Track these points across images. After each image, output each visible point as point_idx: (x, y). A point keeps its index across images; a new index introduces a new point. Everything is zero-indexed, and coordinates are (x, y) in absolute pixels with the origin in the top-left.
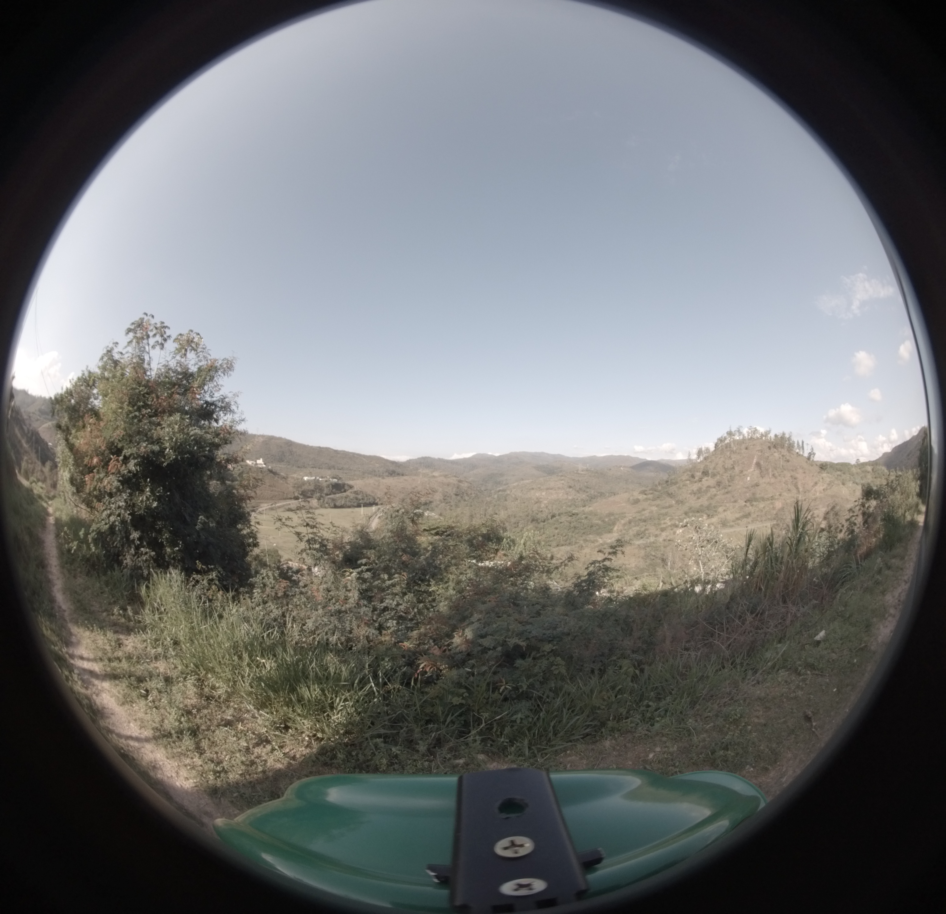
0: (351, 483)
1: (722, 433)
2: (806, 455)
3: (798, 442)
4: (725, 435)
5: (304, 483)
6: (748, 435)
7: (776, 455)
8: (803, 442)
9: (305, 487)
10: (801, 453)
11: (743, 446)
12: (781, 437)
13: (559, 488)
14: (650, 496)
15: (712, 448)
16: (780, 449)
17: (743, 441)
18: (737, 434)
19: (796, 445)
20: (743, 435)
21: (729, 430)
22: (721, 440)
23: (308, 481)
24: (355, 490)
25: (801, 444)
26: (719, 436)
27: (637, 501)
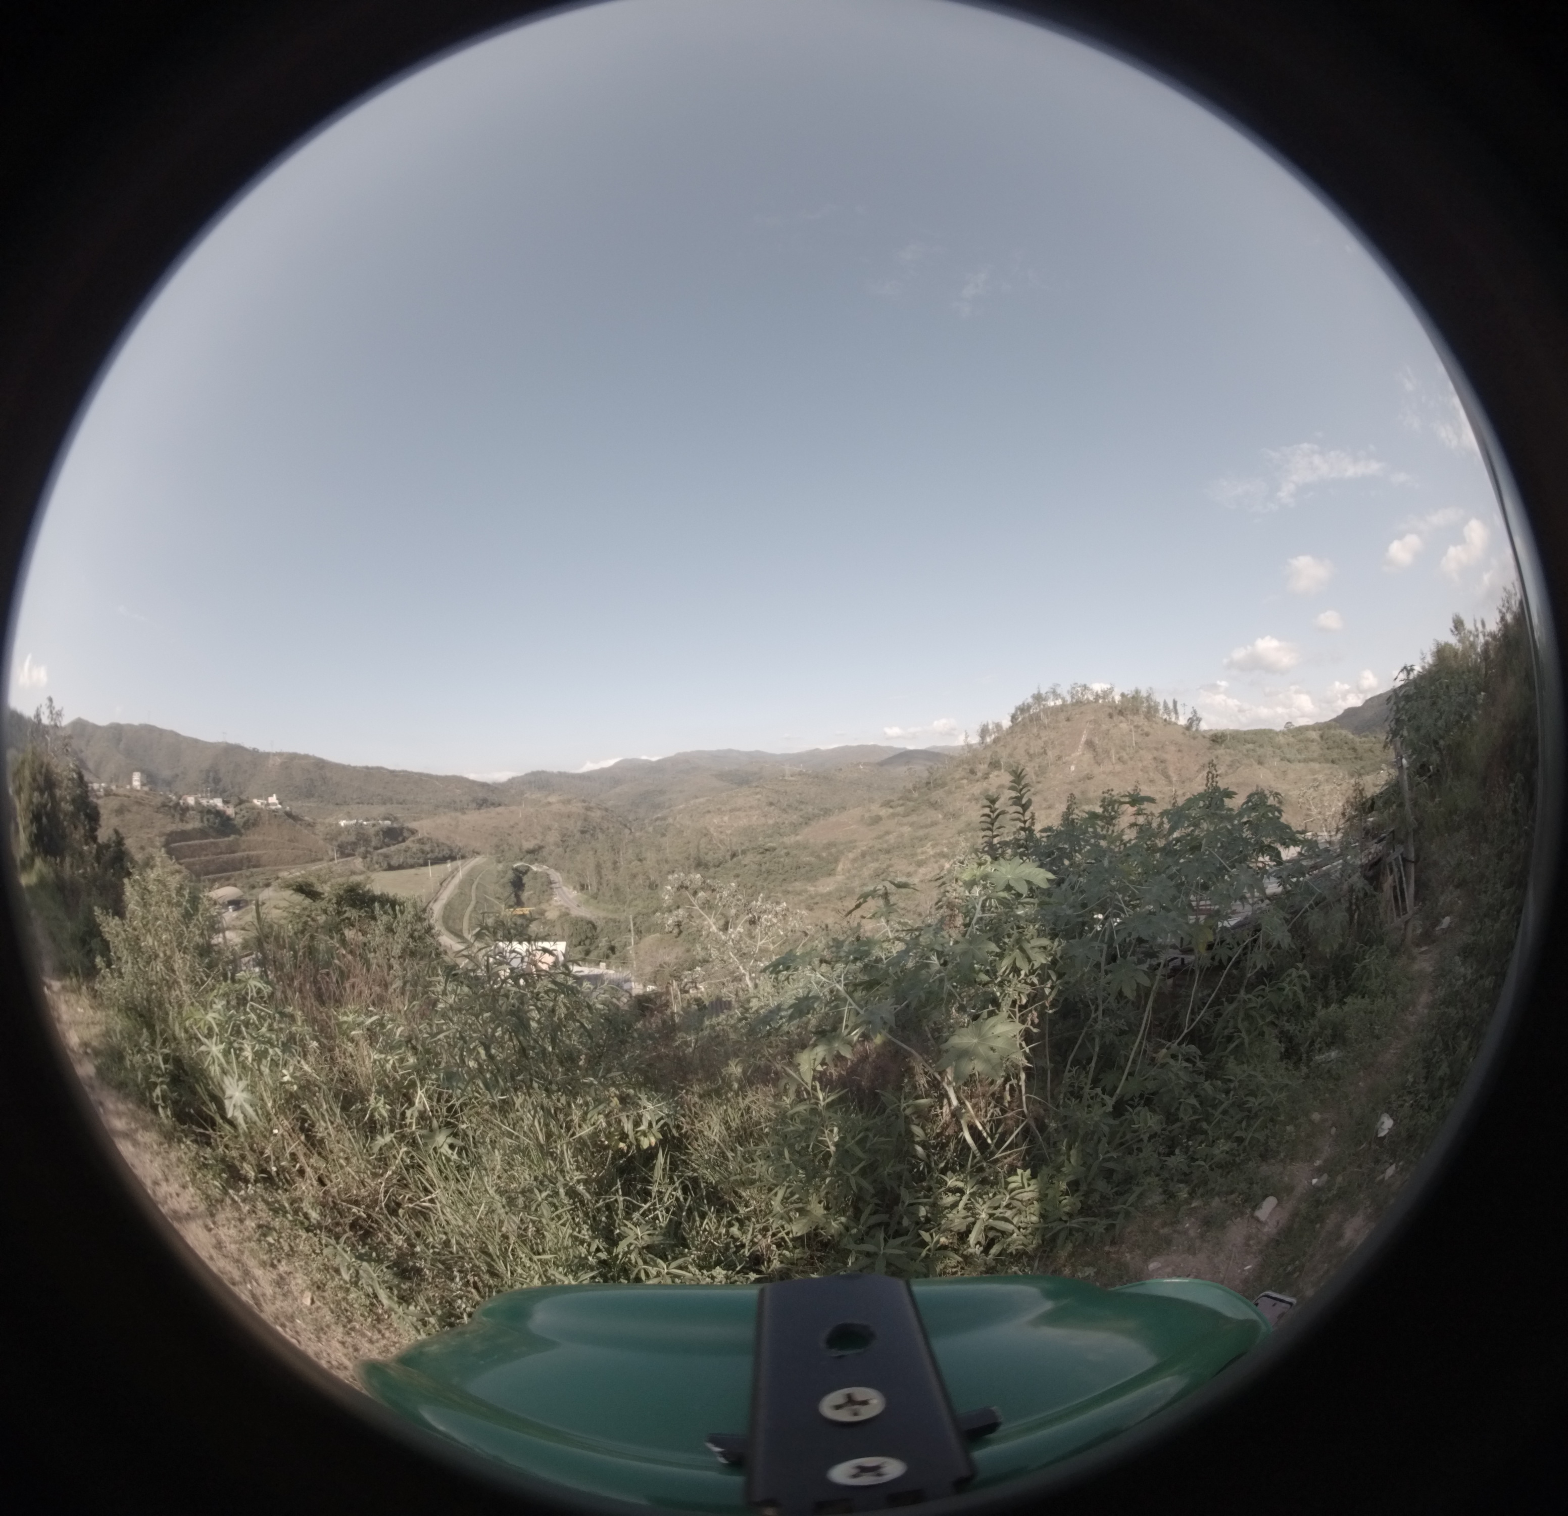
0: (413, 825)
1: (1025, 697)
2: (1182, 721)
3: (1165, 703)
4: (1030, 700)
5: (341, 831)
6: (1072, 697)
7: (1124, 726)
8: (1175, 703)
9: (343, 838)
10: (1173, 719)
11: (1062, 716)
12: (1133, 697)
13: (751, 807)
14: (900, 810)
15: (1006, 723)
16: (1130, 717)
17: (1063, 707)
18: (1052, 697)
19: (1161, 707)
20: (1063, 699)
21: (1036, 692)
22: (1023, 709)
23: (346, 826)
24: (420, 836)
25: (1171, 705)
26: (1019, 703)
27: (877, 820)
